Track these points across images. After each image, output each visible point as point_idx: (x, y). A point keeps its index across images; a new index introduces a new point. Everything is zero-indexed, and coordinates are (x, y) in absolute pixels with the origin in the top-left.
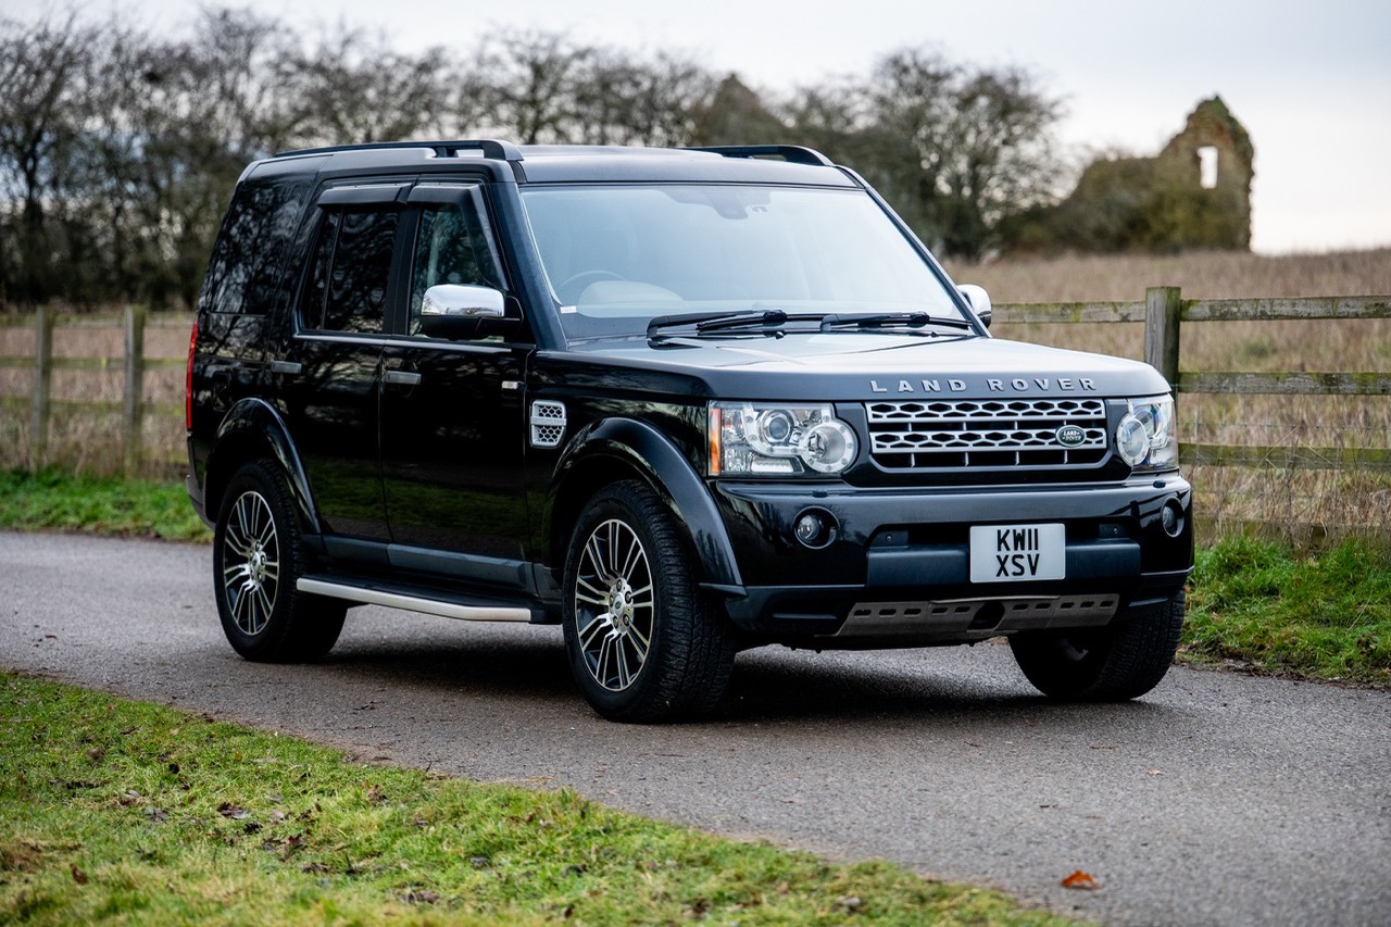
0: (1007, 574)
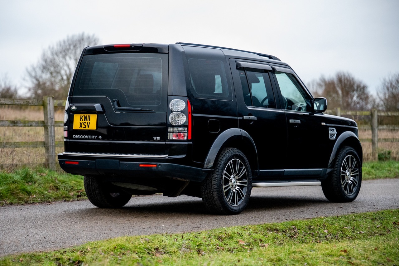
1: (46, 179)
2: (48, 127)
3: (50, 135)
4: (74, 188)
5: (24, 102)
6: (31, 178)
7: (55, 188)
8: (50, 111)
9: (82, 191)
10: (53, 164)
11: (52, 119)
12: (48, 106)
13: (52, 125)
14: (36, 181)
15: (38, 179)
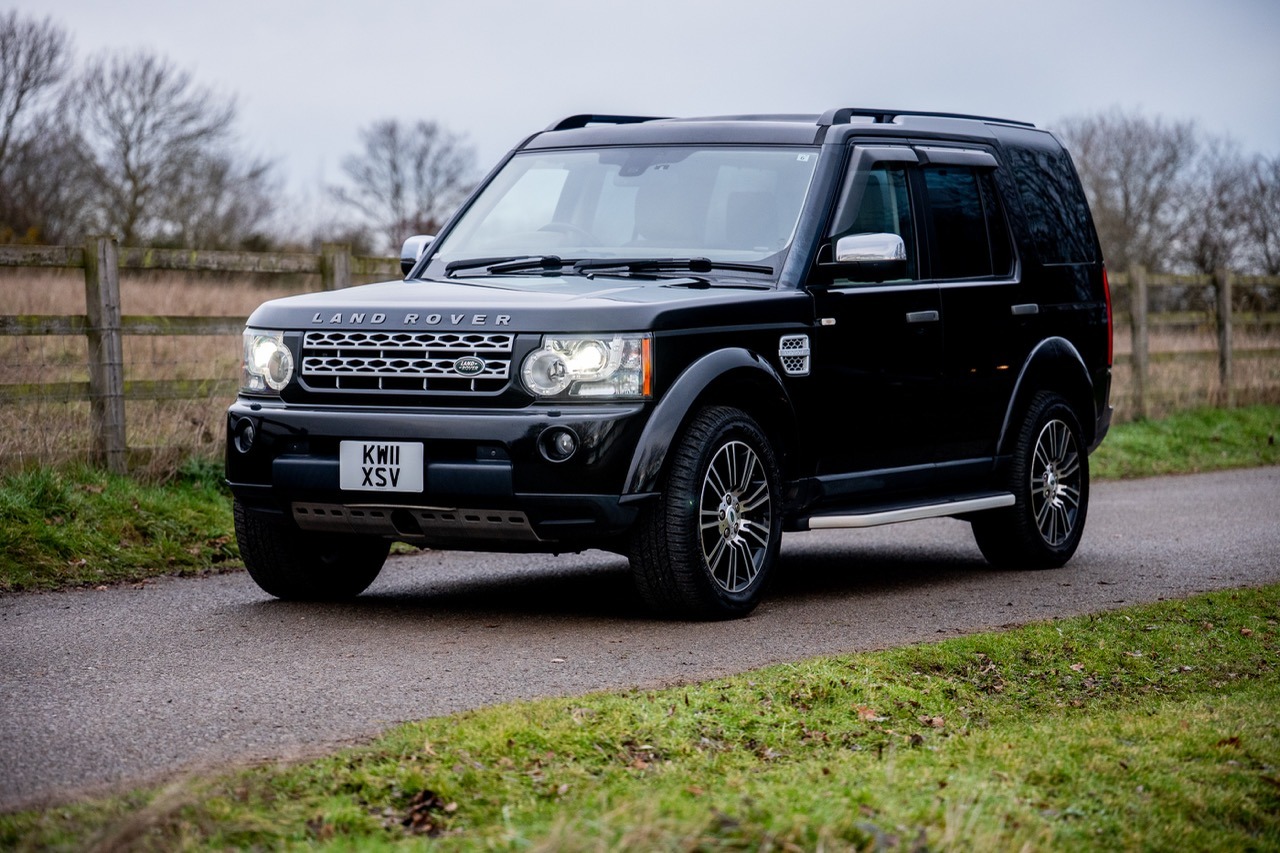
0: (371, 484)
1: (105, 504)
2: (100, 337)
3: (107, 361)
4: (198, 533)
5: (25, 257)
6: (61, 500)
7: (137, 533)
8: (107, 282)
9: (224, 542)
10: (120, 456)
11: (114, 308)
12: (101, 267)
13: (112, 329)
14: (75, 512)
15: (81, 505)
